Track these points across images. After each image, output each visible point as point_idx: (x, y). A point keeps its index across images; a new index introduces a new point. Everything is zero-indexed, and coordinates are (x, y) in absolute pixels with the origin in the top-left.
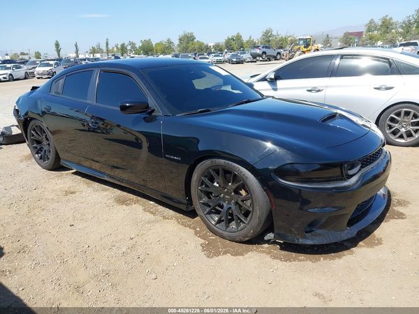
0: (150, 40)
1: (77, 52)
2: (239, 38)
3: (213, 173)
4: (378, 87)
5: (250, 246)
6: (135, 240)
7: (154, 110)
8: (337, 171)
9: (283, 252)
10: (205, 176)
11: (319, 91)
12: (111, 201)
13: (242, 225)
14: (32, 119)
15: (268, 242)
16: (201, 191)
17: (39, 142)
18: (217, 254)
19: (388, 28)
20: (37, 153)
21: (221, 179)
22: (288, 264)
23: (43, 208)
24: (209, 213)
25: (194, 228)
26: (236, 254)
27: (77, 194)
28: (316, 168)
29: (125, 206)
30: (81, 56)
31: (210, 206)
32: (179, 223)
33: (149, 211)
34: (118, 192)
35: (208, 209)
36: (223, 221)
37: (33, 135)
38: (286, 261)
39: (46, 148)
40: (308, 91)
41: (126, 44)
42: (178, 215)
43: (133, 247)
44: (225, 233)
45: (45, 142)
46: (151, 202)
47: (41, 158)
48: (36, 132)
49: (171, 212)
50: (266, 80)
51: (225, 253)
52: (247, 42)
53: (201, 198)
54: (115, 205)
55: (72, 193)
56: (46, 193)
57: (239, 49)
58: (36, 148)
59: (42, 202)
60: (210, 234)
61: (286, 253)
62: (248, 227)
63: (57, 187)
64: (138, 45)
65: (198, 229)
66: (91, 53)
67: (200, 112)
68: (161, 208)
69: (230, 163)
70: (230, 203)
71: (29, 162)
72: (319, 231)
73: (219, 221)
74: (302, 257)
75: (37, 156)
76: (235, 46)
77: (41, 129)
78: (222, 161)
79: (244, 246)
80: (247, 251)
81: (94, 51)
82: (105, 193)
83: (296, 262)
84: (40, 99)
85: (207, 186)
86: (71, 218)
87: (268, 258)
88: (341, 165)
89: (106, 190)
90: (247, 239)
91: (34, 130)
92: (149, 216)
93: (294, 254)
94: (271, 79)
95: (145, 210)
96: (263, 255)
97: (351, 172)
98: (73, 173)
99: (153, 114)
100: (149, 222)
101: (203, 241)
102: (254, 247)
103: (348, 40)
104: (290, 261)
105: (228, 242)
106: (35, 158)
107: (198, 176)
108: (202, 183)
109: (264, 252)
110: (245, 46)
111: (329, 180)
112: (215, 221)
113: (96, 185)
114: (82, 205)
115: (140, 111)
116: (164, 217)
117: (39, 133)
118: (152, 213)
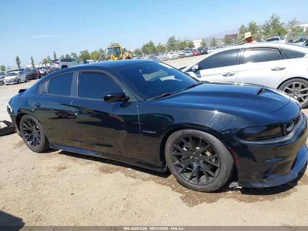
0: (87, 50)
1: (33, 64)
2: (151, 44)
3: (184, 141)
4: (274, 68)
5: (219, 194)
6: (128, 199)
7: (129, 98)
8: (279, 129)
9: (245, 196)
10: (177, 144)
11: (231, 75)
12: (97, 171)
13: (211, 179)
14: (23, 114)
15: (232, 189)
16: (174, 155)
17: (29, 132)
18: (196, 203)
19: (254, 30)
20: (29, 140)
21: (190, 145)
22: (252, 204)
23: (44, 183)
24: (182, 172)
25: (170, 186)
26: (210, 201)
27: (68, 169)
28: (264, 129)
29: (109, 174)
30: (36, 66)
31: (182, 167)
32: (156, 182)
33: (130, 176)
34: (100, 164)
35: (181, 170)
36: (195, 177)
37: (25, 127)
38: (250, 202)
39: (36, 136)
40: (224, 75)
41: (70, 55)
42: (154, 176)
43: (128, 206)
44: (198, 187)
45: (35, 131)
46: (129, 169)
47: (32, 144)
48: (27, 124)
49: (147, 175)
50: (192, 71)
51: (202, 201)
52: (158, 47)
53: (174, 161)
54: (102, 174)
55: (64, 168)
56: (43, 171)
57: (153, 53)
58: (27, 136)
59: (42, 178)
60: (184, 188)
61: (248, 196)
62: (217, 179)
63: (50, 165)
64: (79, 55)
65: (174, 186)
66: (43, 63)
67: (164, 96)
68: (138, 172)
69: (198, 131)
70: (198, 162)
71: (21, 148)
72: (271, 176)
73: (192, 178)
74: (261, 197)
75: (28, 143)
76: (150, 51)
77: (32, 121)
78: (191, 131)
79: (214, 194)
80: (218, 198)
81: (45, 62)
82: (90, 166)
83: (258, 203)
84: (30, 98)
85: (178, 151)
86: (70, 188)
87: (235, 202)
88: (281, 125)
89: (90, 163)
90: (216, 189)
91: (25, 123)
92: (131, 180)
93: (254, 196)
94: (195, 69)
95: (126, 175)
96: (231, 200)
97: (289, 130)
98: (59, 153)
99: (129, 101)
100: (133, 185)
101: (181, 195)
102: (222, 194)
103: (228, 40)
104: (253, 202)
105: (200, 193)
106: (27, 145)
107: (171, 145)
108: (175, 149)
109: (231, 197)
110: (157, 50)
111: (274, 137)
112: (187, 178)
113: (81, 160)
114: (75, 177)
115: (118, 99)
116: (143, 179)
117: (29, 124)
118: (132, 177)
